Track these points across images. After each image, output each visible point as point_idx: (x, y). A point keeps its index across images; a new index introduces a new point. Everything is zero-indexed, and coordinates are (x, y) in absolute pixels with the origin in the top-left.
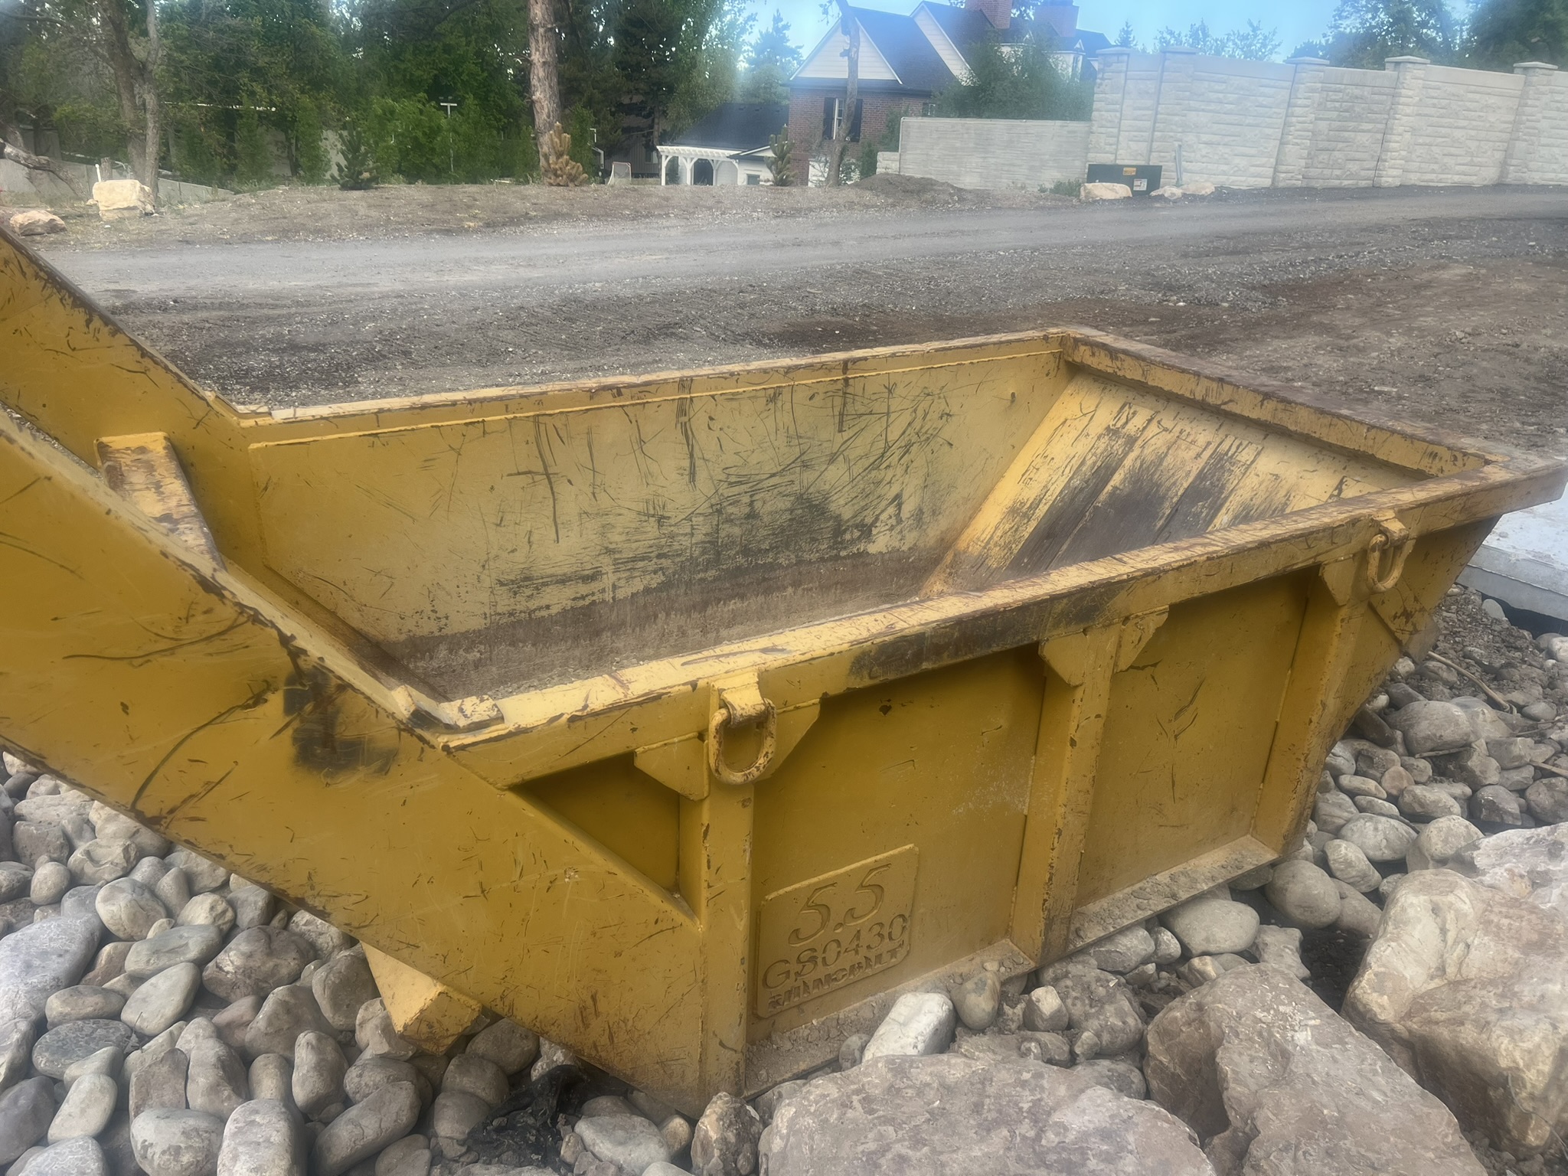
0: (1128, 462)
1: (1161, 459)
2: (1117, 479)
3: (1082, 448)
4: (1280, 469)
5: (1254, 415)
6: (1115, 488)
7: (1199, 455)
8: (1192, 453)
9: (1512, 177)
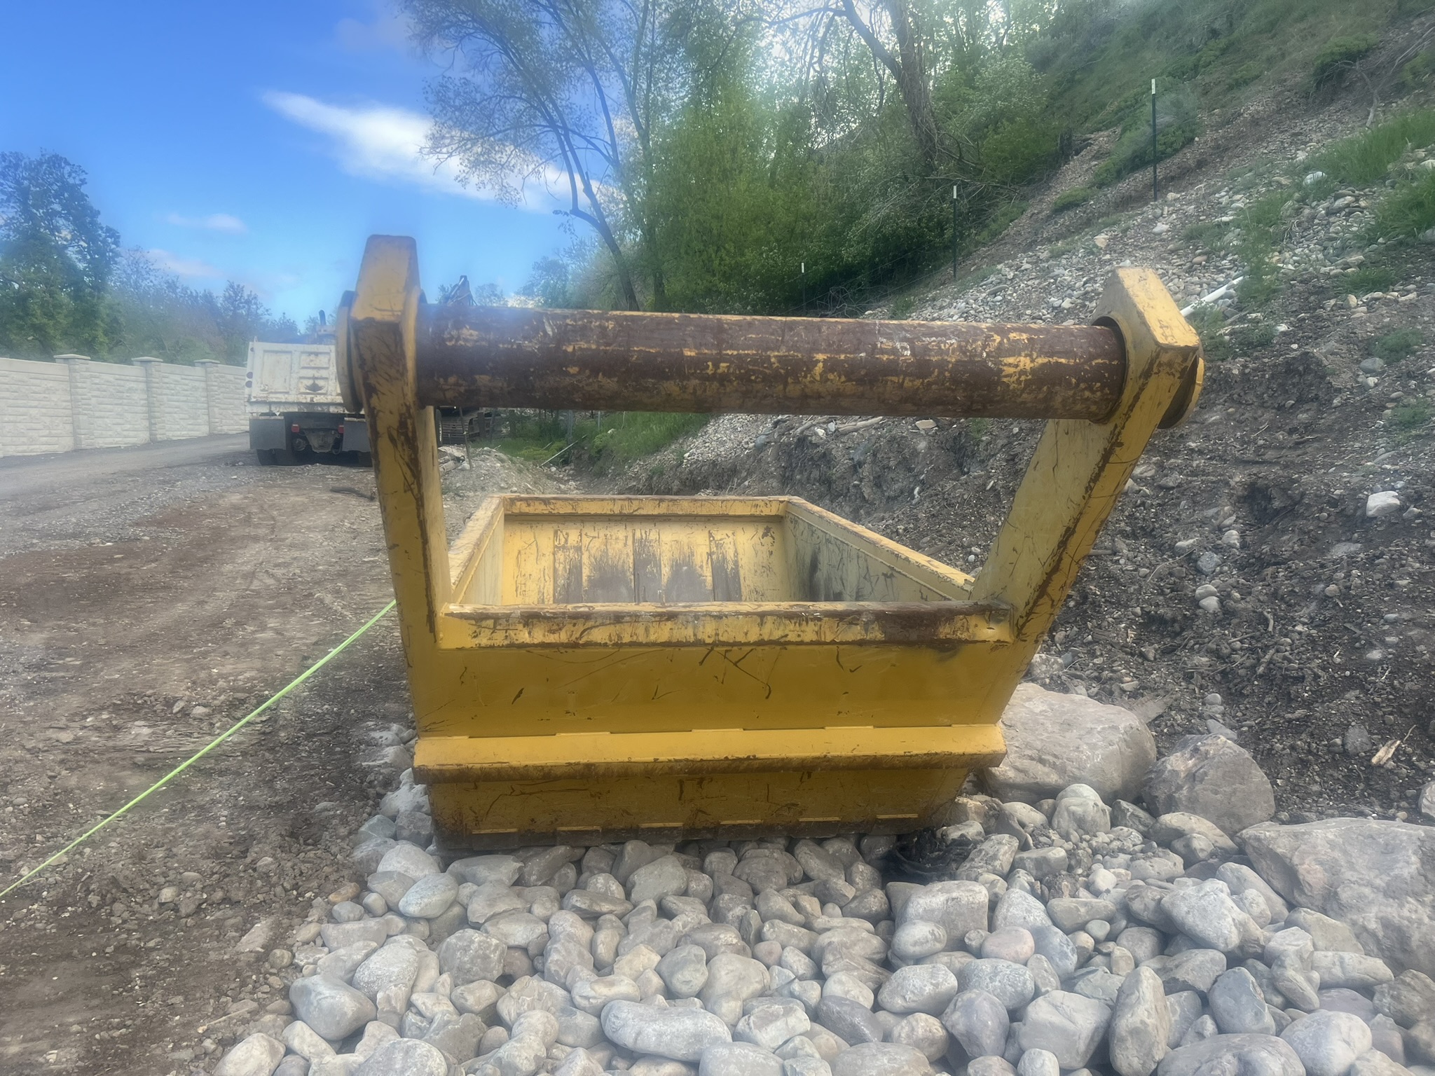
0: (585, 559)
1: (606, 552)
2: (586, 572)
3: (547, 562)
4: (675, 537)
5: (656, 512)
6: (589, 577)
7: (625, 545)
8: (620, 545)
9: (84, 444)
